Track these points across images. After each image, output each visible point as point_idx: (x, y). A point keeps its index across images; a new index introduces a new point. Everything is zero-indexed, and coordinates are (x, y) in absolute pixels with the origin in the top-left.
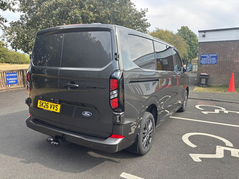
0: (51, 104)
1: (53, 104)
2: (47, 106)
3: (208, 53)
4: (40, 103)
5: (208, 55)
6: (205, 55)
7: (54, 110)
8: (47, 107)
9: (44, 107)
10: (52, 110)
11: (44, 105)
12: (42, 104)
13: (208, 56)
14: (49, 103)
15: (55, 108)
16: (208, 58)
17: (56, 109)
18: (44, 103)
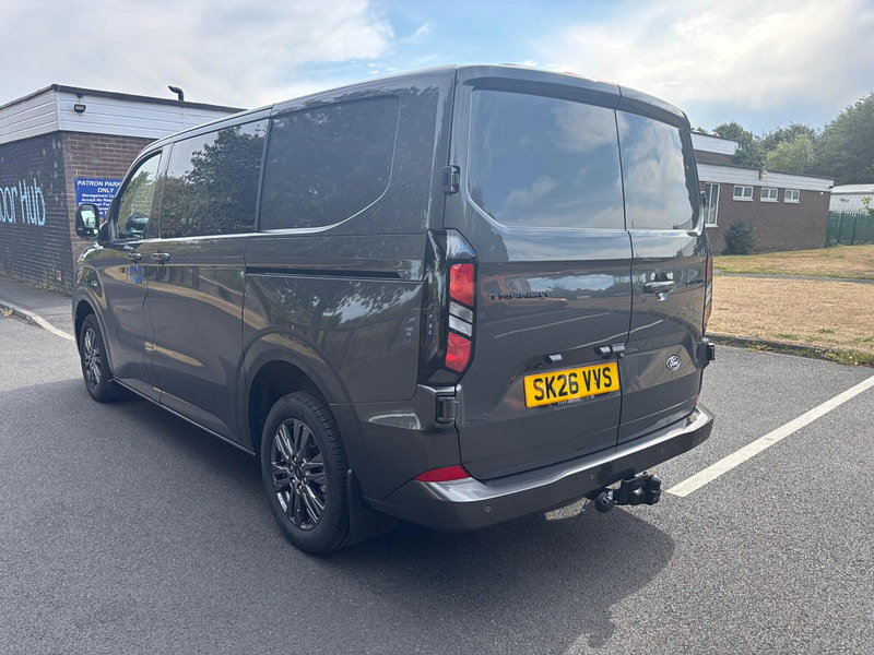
0: (586, 370)
1: (591, 368)
2: (571, 384)
3: (100, 174)
4: (538, 384)
5: (101, 184)
6: (92, 183)
7: (603, 389)
8: (574, 388)
9: (561, 394)
10: (594, 390)
11: (557, 386)
12: (549, 387)
13: (103, 187)
14: (579, 372)
15: (603, 380)
16: (104, 193)
17: (608, 382)
18: (553, 378)
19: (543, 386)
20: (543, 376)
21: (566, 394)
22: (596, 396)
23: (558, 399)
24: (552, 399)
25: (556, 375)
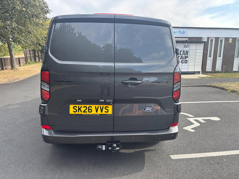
0: (97, 106)
1: (99, 106)
2: (89, 109)
4: (75, 108)
8: (90, 111)
11: (83, 109)
12: (79, 109)
14: (93, 106)
15: (104, 110)
17: (107, 111)
18: (82, 107)
19: (77, 109)
20: (77, 106)
21: (86, 112)
22: (100, 114)
23: (83, 113)
24: (80, 113)
25: (83, 106)
